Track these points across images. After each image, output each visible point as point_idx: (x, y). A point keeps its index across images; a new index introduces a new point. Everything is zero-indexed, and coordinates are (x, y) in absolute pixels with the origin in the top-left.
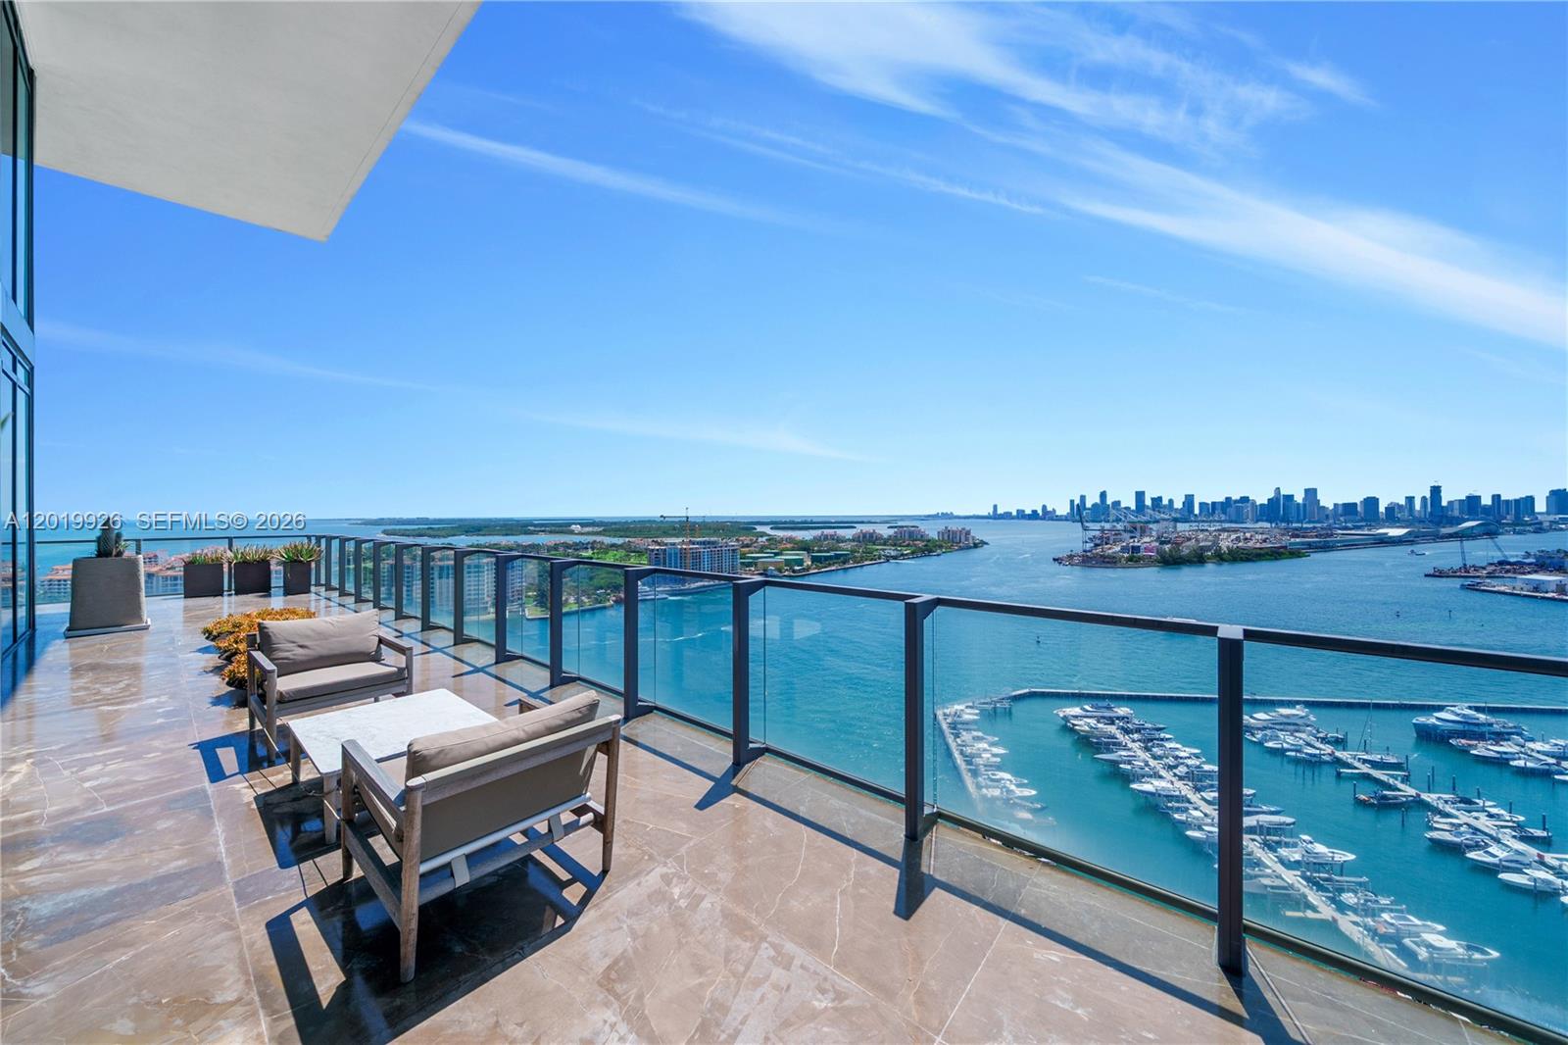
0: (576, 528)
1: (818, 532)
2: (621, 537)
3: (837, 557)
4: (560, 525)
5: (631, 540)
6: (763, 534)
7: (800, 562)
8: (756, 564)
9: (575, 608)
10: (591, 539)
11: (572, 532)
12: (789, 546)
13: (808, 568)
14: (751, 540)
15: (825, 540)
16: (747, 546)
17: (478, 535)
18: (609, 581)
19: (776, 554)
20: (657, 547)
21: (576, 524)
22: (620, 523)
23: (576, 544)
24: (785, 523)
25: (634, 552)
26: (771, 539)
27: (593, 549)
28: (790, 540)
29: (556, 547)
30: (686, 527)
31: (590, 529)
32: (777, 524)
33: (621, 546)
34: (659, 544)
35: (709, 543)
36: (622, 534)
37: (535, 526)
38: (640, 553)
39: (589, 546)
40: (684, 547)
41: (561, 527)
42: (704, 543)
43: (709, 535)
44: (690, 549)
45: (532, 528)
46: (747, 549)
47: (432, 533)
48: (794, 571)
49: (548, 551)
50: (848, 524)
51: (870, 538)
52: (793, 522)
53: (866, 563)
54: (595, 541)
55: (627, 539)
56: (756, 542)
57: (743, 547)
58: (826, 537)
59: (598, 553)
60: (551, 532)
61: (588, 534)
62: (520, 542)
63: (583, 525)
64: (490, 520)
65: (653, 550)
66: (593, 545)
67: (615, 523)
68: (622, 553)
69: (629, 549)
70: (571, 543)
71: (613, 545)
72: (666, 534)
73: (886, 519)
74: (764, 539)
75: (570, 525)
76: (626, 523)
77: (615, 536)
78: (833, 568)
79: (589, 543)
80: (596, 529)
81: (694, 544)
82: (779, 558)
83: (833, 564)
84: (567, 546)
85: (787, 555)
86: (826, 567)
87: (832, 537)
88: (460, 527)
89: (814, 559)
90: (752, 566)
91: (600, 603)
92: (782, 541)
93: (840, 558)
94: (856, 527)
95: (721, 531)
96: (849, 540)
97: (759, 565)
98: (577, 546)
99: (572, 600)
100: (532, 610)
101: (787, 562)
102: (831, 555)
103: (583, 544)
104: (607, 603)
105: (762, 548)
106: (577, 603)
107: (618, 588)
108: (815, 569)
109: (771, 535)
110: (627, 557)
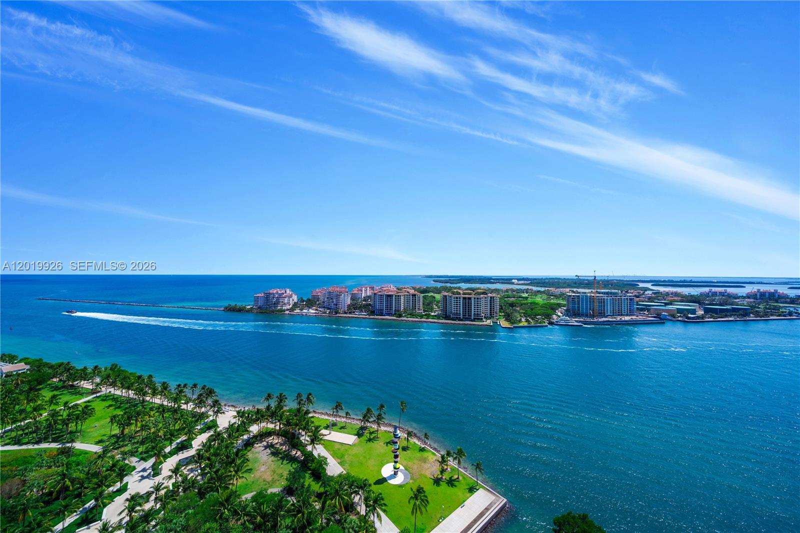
0: (515, 281)
1: (707, 290)
3: (734, 310)
4: (507, 279)
5: (549, 289)
6: (647, 289)
7: (693, 312)
8: (649, 310)
9: (526, 324)
12: (676, 298)
13: (702, 317)
14: (639, 293)
16: (637, 297)
18: (542, 311)
19: (666, 304)
20: (573, 295)
22: (538, 279)
25: (553, 296)
26: (656, 293)
27: (527, 293)
28: (676, 294)
29: (507, 291)
31: (523, 282)
32: (657, 282)
33: (543, 292)
34: (575, 292)
36: (542, 285)
37: (494, 279)
38: (557, 297)
39: (525, 291)
40: (593, 295)
42: (607, 293)
44: (597, 296)
45: (494, 281)
46: (638, 299)
48: (689, 318)
49: (504, 292)
50: (739, 284)
51: (774, 297)
52: (672, 281)
53: (771, 318)
54: (528, 289)
55: (547, 289)
56: (643, 294)
58: (715, 294)
59: (531, 295)
61: (522, 284)
63: (518, 280)
65: (570, 296)
66: (527, 291)
67: (535, 279)
68: (545, 296)
69: (549, 294)
70: (515, 289)
71: (539, 291)
73: (787, 281)
74: (650, 292)
76: (542, 279)
77: (537, 286)
78: (730, 319)
80: (526, 282)
81: (599, 293)
82: (670, 307)
83: (731, 316)
84: (513, 290)
85: (676, 305)
86: (721, 318)
87: (722, 294)
89: (707, 311)
90: (645, 311)
91: (539, 323)
92: (669, 295)
93: (738, 312)
94: (745, 287)
95: (610, 286)
96: (743, 297)
97: (651, 311)
98: (519, 291)
99: (523, 320)
100: (504, 323)
101: (679, 311)
102: (727, 309)
103: (521, 290)
104: (544, 324)
105: (650, 299)
106: (526, 322)
107: (548, 316)
108: (711, 318)
109: (654, 290)
110: (549, 298)
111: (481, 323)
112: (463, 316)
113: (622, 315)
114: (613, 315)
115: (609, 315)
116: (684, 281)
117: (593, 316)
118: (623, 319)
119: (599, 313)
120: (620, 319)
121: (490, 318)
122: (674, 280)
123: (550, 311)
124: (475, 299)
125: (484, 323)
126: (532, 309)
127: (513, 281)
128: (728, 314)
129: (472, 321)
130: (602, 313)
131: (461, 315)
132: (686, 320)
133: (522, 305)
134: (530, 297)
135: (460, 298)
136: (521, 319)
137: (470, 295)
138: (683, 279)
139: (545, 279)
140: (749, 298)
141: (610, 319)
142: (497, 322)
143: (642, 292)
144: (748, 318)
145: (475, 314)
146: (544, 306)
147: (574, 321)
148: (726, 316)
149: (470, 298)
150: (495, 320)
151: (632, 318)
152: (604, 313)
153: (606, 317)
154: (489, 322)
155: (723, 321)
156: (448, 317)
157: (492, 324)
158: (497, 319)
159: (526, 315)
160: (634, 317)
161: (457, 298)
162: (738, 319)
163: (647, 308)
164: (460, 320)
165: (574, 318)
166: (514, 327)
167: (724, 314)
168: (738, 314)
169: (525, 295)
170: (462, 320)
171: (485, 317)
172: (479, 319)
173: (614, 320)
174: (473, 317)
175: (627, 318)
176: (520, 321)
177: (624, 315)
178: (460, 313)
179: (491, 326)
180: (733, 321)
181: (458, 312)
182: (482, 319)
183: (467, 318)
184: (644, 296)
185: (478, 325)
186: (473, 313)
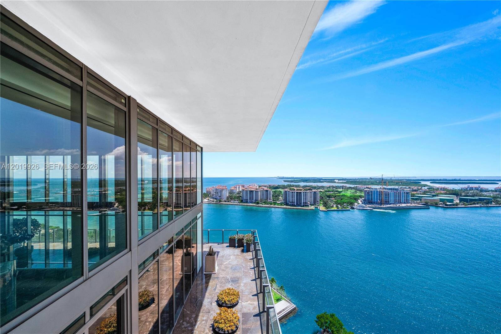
0: (337, 181)
2: (353, 184)
3: (480, 200)
4: (331, 180)
5: (357, 186)
6: (425, 186)
7: (452, 201)
8: (421, 200)
9: (336, 209)
10: (342, 185)
11: (335, 182)
12: (442, 192)
13: (457, 204)
14: (417, 188)
15: (470, 190)
16: (415, 191)
17: (306, 182)
18: (348, 201)
19: (434, 196)
20: (369, 190)
21: (336, 179)
22: (353, 179)
23: (336, 186)
24: (440, 180)
25: (359, 190)
26: (430, 188)
27: (342, 188)
28: (444, 189)
29: (329, 187)
30: (382, 181)
31: (341, 181)
32: (434, 181)
33: (353, 188)
34: (369, 188)
35: (394, 189)
36: (354, 183)
37: (323, 180)
38: (361, 191)
39: (341, 187)
40: (381, 190)
41: (332, 180)
42: (391, 189)
43: (393, 185)
44: (384, 191)
45: (322, 181)
46: (415, 192)
47: (295, 181)
48: (446, 205)
49: (327, 188)
52: (446, 180)
55: (356, 186)
56: (421, 189)
57: (412, 191)
58: (472, 189)
59: (344, 190)
60: (328, 182)
61: (341, 183)
62: (318, 185)
63: (339, 180)
64: (310, 178)
65: (366, 191)
66: (342, 187)
67: (351, 179)
68: (353, 191)
69: (356, 189)
70: (335, 186)
71: (350, 188)
72: (372, 184)
74: (426, 188)
75: (334, 179)
76: (355, 179)
77: (351, 184)
79: (341, 186)
80: (343, 181)
81: (386, 189)
82: (436, 198)
83: (478, 204)
84: (333, 187)
85: (441, 196)
86: (470, 205)
87: (477, 189)
88: (301, 180)
89: (461, 200)
90: (418, 200)
91: (345, 208)
92: (439, 189)
93: (483, 201)
94: (498, 184)
95: (400, 183)
96: (492, 191)
97: (422, 200)
98: (337, 187)
99: (335, 206)
100: (322, 208)
101: (441, 200)
102: (475, 199)
103: (339, 186)
104: (348, 209)
105: (425, 193)
106: (336, 207)
107: (352, 204)
108: (463, 205)
109: (430, 186)
110: (356, 192)
111: (307, 208)
112: (296, 203)
113: (401, 203)
114: (395, 203)
115: (392, 203)
116: (455, 180)
117: (381, 204)
118: (401, 206)
119: (385, 202)
120: (399, 206)
121: (314, 205)
122: (448, 179)
123: (353, 201)
124: (304, 193)
125: (310, 208)
126: (341, 199)
127: (335, 181)
128: (476, 202)
129: (302, 207)
130: (387, 202)
131: (295, 203)
132: (445, 206)
133: (335, 197)
134: (343, 191)
135: (294, 193)
136: (333, 206)
137: (301, 190)
138: (454, 178)
139: (357, 179)
140: (496, 191)
141: (392, 206)
142: (318, 208)
143: (420, 188)
144: (489, 205)
145: (304, 202)
146: (350, 197)
147: (368, 207)
148: (474, 204)
149: (301, 193)
150: (316, 206)
151: (407, 205)
152: (389, 202)
153: (390, 204)
154: (313, 207)
155: (471, 207)
156: (287, 204)
157: (314, 209)
158: (318, 206)
159: (337, 203)
160: (408, 204)
161: (293, 192)
162: (483, 206)
163: (419, 199)
164: (294, 206)
165: (368, 205)
166: (328, 210)
167: (473, 202)
168: (483, 202)
169: (340, 190)
170: (295, 206)
171: (310, 204)
172: (306, 205)
173: (395, 206)
174: (302, 204)
175: (404, 205)
176: (333, 207)
177: (402, 203)
178: (294, 202)
179: (314, 210)
180: (478, 207)
181: (293, 201)
182: (308, 205)
183: (299, 205)
184: (421, 190)
185: (305, 209)
186: (302, 202)
